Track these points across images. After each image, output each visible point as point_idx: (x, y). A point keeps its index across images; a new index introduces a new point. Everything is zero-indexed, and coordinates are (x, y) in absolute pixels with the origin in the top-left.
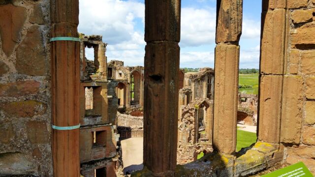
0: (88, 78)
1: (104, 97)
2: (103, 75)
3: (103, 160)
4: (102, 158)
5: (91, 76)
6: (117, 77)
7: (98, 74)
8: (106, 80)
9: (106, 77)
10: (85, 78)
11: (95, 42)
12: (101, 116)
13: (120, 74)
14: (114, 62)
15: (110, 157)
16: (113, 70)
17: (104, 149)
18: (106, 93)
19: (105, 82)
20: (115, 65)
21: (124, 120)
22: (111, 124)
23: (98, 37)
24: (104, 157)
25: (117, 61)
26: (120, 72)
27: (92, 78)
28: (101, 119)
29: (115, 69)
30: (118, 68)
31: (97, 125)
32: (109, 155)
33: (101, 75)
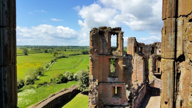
0: (111, 53)
1: (120, 65)
2: (120, 52)
3: (119, 106)
4: (118, 104)
5: (112, 52)
6: (158, 53)
7: (117, 51)
8: (122, 55)
9: (122, 53)
10: (109, 53)
11: (117, 32)
12: (118, 77)
13: (160, 51)
14: (156, 43)
15: (124, 105)
16: (155, 49)
17: (120, 99)
18: (121, 63)
19: (121, 56)
20: (157, 45)
21: (158, 83)
22: (124, 84)
23: (118, 28)
24: (120, 104)
25: (158, 43)
26: (160, 50)
27: (113, 54)
28: (118, 79)
29: (157, 48)
30: (159, 47)
31: (115, 83)
32: (124, 104)
33: (119, 52)
